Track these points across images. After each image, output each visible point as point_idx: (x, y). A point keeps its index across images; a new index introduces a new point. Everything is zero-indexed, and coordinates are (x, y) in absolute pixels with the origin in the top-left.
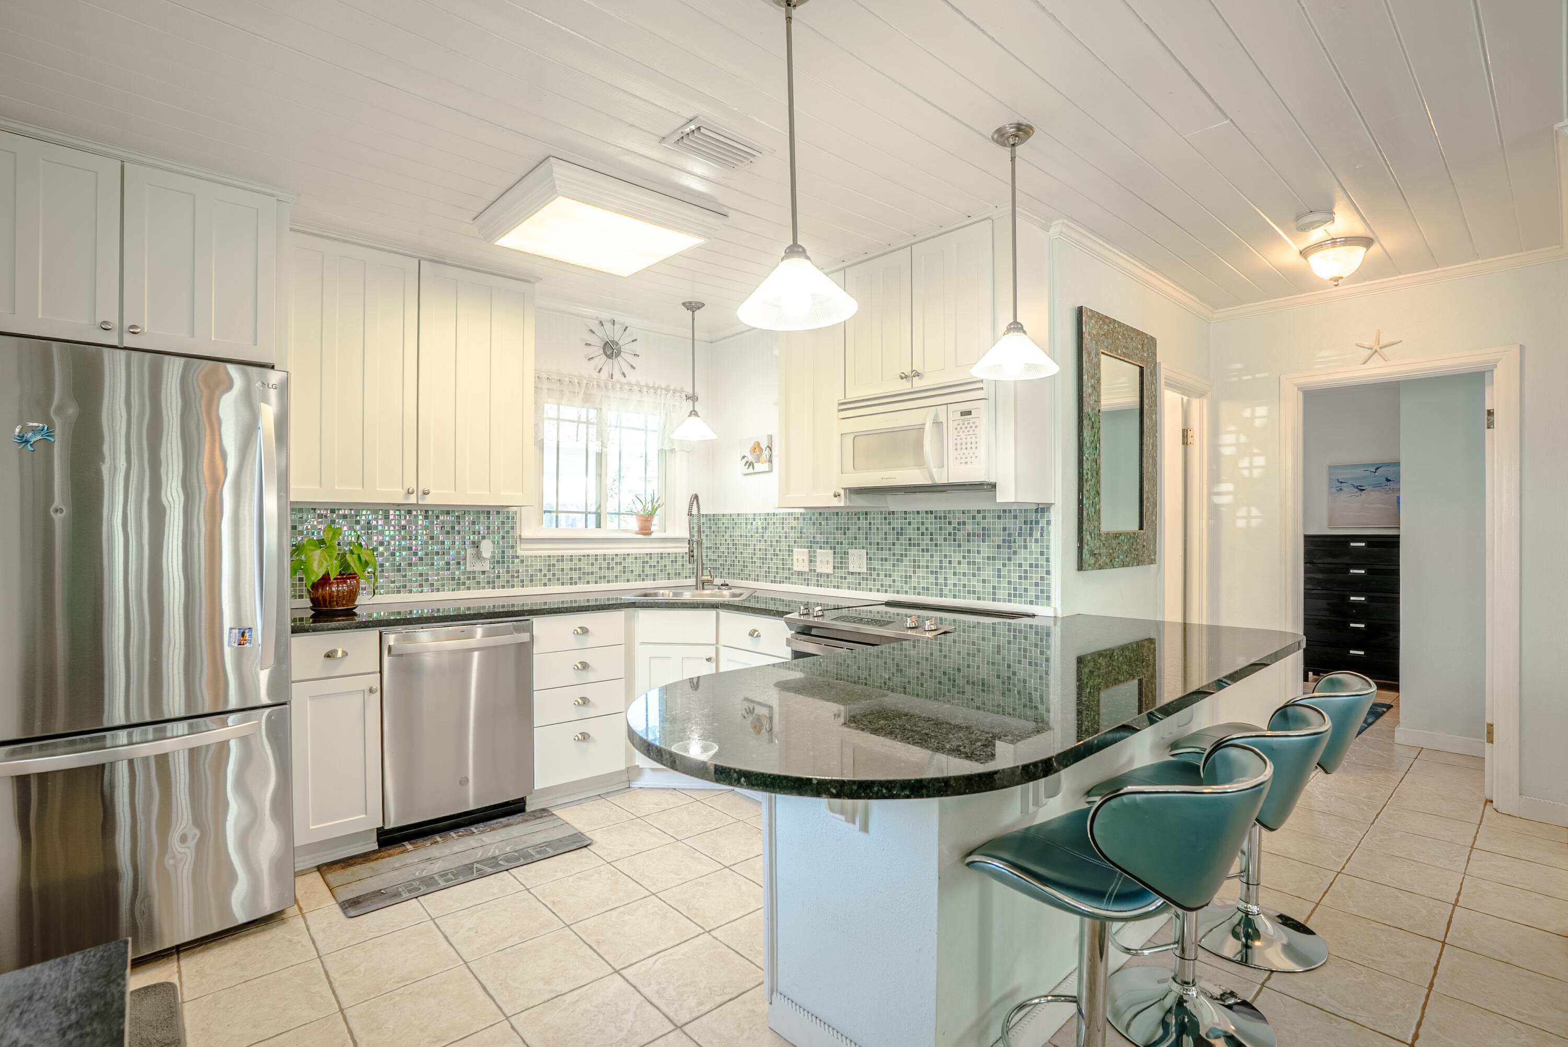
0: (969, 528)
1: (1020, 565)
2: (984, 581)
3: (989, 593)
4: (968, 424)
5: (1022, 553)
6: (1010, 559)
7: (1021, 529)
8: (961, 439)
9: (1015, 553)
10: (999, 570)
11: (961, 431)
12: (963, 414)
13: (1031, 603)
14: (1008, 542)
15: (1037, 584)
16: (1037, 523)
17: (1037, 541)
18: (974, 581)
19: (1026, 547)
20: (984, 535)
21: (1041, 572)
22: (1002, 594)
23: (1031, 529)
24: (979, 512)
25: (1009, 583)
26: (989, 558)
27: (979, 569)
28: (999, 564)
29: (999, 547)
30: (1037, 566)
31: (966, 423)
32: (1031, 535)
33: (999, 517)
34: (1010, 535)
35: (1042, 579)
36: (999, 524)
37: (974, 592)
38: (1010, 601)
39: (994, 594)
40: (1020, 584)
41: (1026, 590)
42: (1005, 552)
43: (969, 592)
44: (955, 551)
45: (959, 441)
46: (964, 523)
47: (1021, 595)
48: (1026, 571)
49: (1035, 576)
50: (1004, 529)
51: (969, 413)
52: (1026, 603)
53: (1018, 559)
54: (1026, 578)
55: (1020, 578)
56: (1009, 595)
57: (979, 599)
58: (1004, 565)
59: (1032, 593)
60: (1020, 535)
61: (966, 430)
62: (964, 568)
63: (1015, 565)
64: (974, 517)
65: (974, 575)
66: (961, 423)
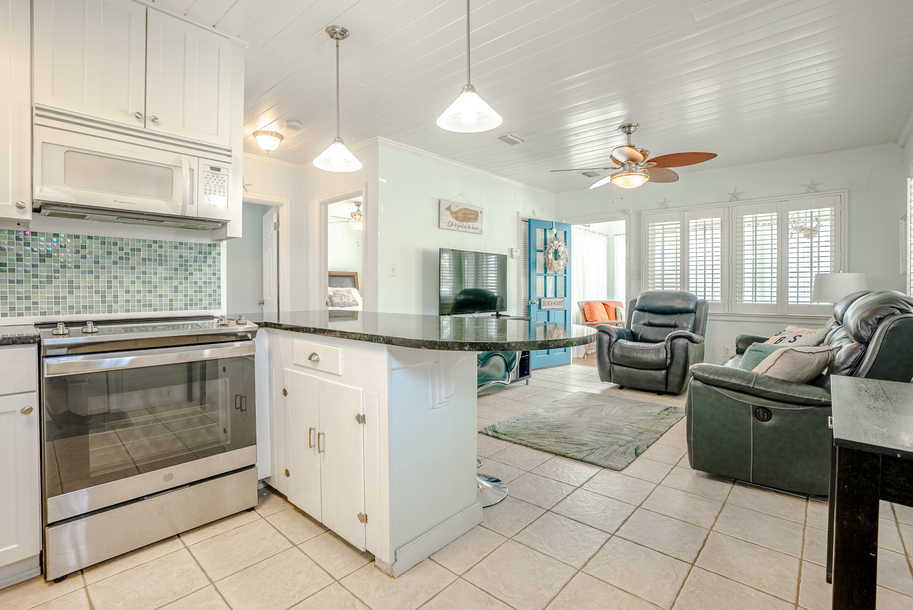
0: (143, 254)
1: (196, 283)
2: (161, 296)
3: (166, 305)
4: (217, 177)
5: (197, 274)
6: (186, 278)
7: (196, 257)
8: (210, 186)
9: (191, 274)
10: (176, 287)
11: (211, 181)
12: (212, 168)
13: (205, 308)
14: (184, 265)
15: (210, 296)
16: (210, 253)
17: (210, 266)
18: (149, 297)
19: (201, 270)
20: (161, 260)
21: (214, 287)
22: (178, 304)
23: (205, 258)
24: (155, 242)
25: (186, 296)
26: (166, 278)
27: (155, 287)
28: (175, 283)
29: (176, 270)
30: (210, 283)
31: (215, 176)
32: (205, 262)
33: (176, 248)
34: (186, 261)
35: (215, 291)
36: (176, 253)
37: (150, 305)
38: (186, 309)
39: (171, 305)
40: (196, 296)
41: (201, 300)
42: (181, 274)
43: (144, 306)
44: (127, 273)
45: (208, 187)
46: (139, 250)
47: (196, 304)
48: (200, 287)
49: (209, 290)
50: (181, 257)
51: (219, 170)
52: (201, 309)
53: (194, 278)
54: (201, 292)
55: (196, 292)
56: (186, 305)
57: (155, 310)
58: (181, 283)
59: (206, 301)
60: (195, 261)
61: (215, 181)
62: (139, 286)
63: (191, 283)
64: (150, 246)
65: (150, 292)
66: (211, 175)
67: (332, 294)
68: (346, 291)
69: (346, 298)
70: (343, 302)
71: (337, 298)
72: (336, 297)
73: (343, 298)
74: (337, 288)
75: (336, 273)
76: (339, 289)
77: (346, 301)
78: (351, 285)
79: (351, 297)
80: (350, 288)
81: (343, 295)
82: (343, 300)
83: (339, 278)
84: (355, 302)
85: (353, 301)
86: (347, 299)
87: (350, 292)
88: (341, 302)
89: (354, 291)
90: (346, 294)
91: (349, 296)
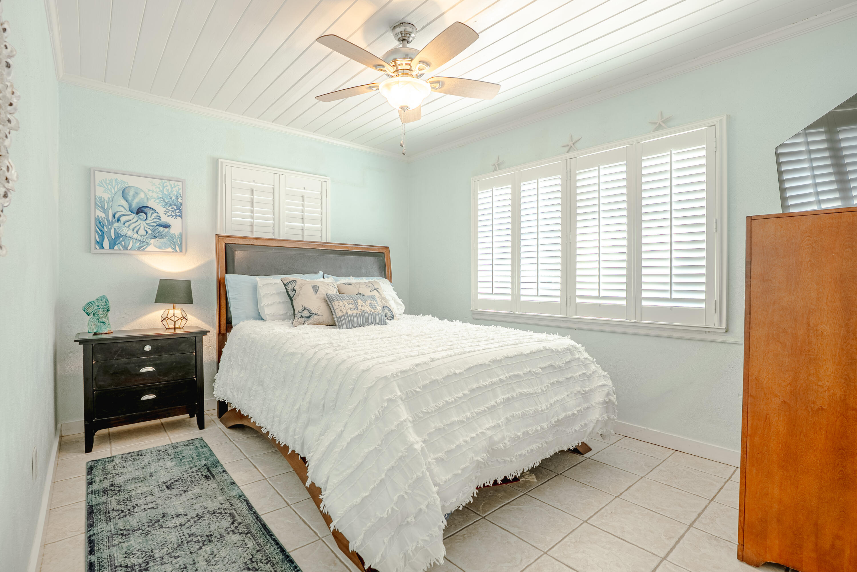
67: (333, 291)
68: (367, 285)
69: (368, 302)
70: (359, 312)
71: (345, 303)
72: (342, 299)
73: (360, 302)
74: (347, 278)
75: (347, 247)
76: (352, 280)
77: (368, 309)
78: (377, 272)
79: (378, 300)
80: (374, 279)
81: (358, 294)
82: (360, 307)
83: (353, 257)
84: (386, 311)
85: (383, 308)
86: (370, 305)
87: (376, 286)
88: (354, 312)
89: (384, 285)
90: (367, 292)
91: (373, 298)
